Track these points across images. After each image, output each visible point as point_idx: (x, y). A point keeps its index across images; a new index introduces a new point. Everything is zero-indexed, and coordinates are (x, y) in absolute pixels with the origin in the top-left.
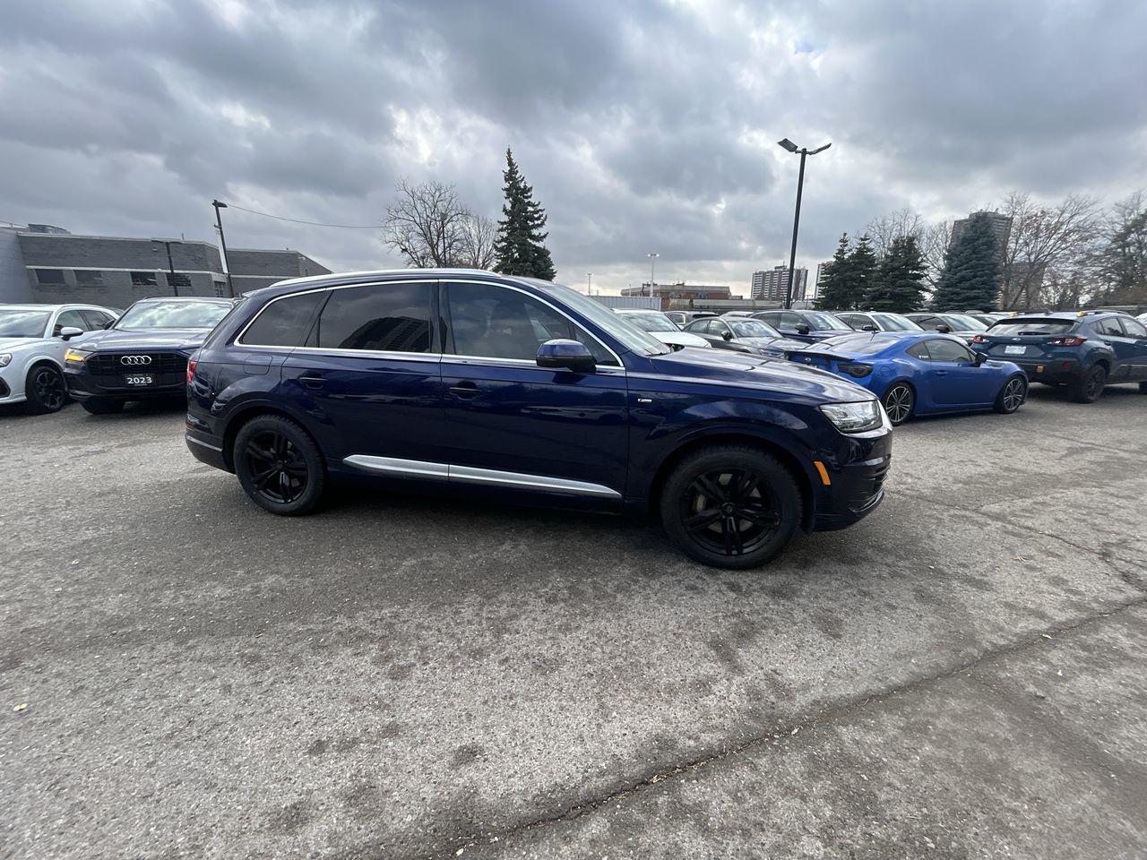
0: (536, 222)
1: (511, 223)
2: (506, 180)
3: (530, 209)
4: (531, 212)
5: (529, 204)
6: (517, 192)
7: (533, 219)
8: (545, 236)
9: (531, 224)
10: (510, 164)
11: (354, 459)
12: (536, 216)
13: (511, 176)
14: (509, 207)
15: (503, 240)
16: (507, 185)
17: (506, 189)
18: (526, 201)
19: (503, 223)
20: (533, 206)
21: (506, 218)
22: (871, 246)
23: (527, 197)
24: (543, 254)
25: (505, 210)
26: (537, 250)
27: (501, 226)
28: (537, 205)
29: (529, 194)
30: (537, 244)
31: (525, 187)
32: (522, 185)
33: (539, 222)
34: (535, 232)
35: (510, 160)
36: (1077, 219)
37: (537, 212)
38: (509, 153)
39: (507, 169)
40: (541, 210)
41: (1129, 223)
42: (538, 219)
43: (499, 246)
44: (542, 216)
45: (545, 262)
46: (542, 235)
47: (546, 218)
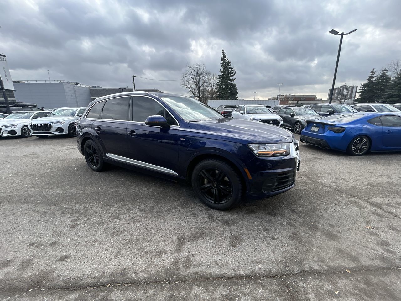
0: (232, 74)
1: (223, 75)
2: (222, 60)
3: (230, 70)
6: (225, 64)
7: (231, 73)
8: (235, 79)
9: (230, 75)
10: (223, 54)
11: (109, 155)
12: (232, 72)
13: (223, 59)
14: (222, 70)
15: (220, 82)
16: (222, 62)
17: (221, 64)
18: (228, 67)
19: (220, 76)
20: (231, 68)
21: (221, 74)
22: (388, 74)
23: (229, 66)
24: (234, 86)
25: (221, 71)
26: (232, 84)
28: (232, 68)
29: (230, 64)
30: (232, 82)
31: (228, 62)
32: (227, 61)
33: (233, 74)
34: (231, 78)
35: (223, 53)
37: (232, 71)
38: (223, 51)
39: (222, 56)
40: (234, 70)
42: (233, 73)
43: (218, 84)
44: (234, 72)
45: (234, 89)
46: (234, 79)
47: (235, 73)
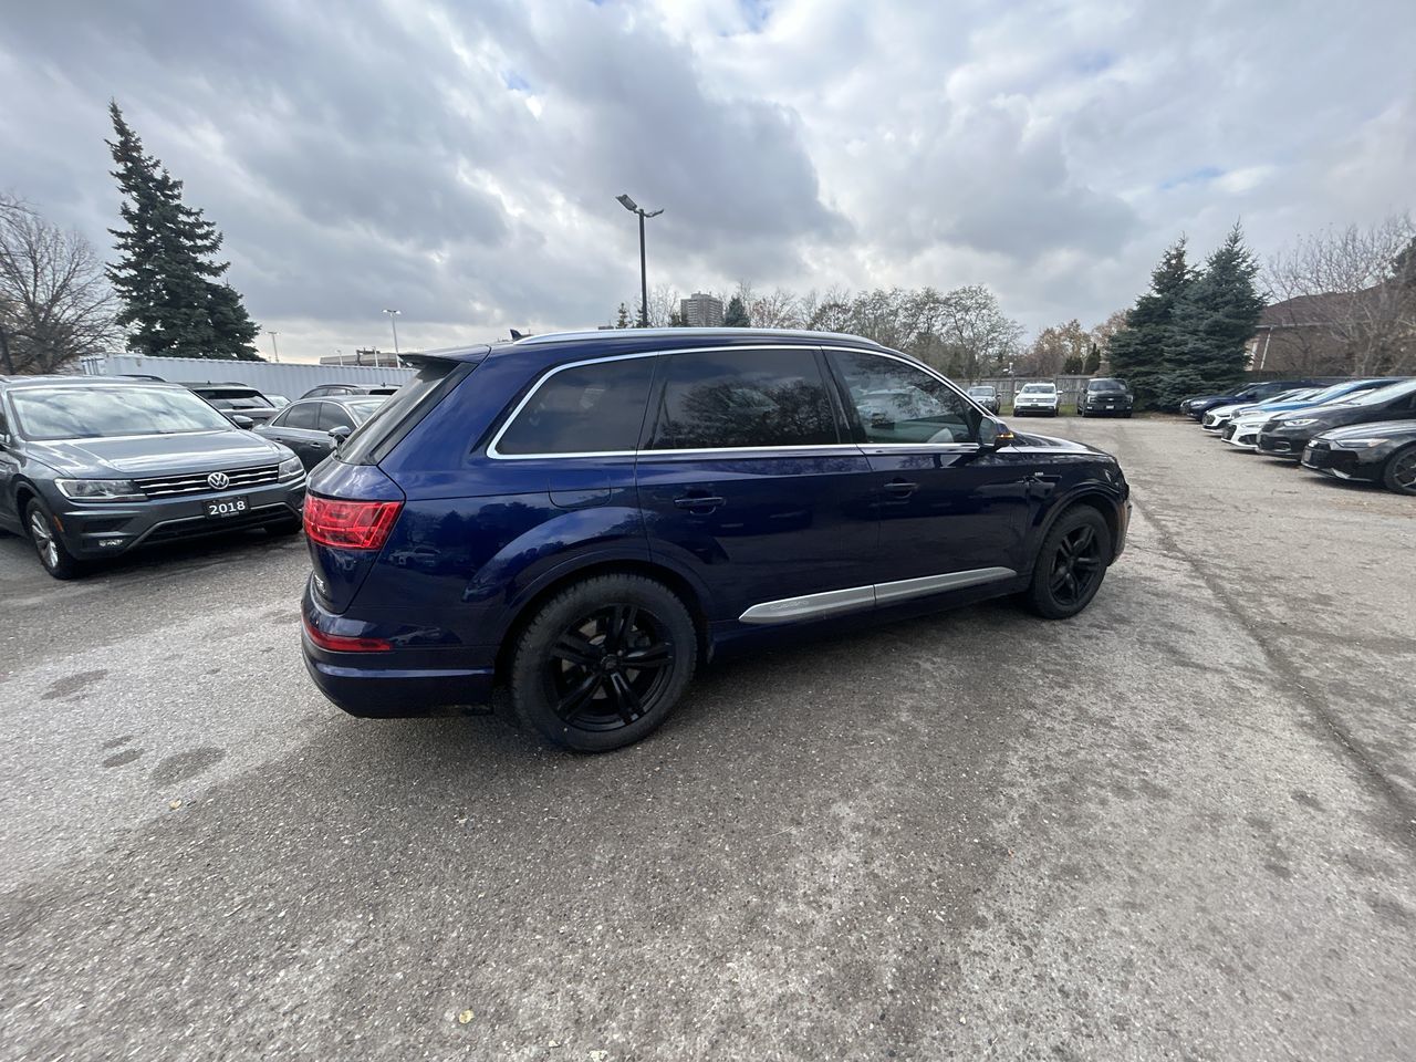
0: (200, 242)
1: (142, 236)
2: (118, 159)
3: (182, 217)
4: (185, 223)
5: (178, 208)
6: (147, 185)
7: (191, 236)
8: (223, 268)
9: (189, 243)
10: (122, 131)
12: (199, 231)
13: (126, 150)
14: (134, 207)
15: (128, 265)
16: (120, 168)
17: (119, 175)
18: (171, 202)
19: (121, 235)
20: (189, 214)
21: (129, 227)
23: (173, 197)
24: (226, 297)
25: (126, 212)
26: (212, 288)
27: (121, 241)
28: (198, 214)
29: (176, 192)
30: (210, 279)
31: (166, 179)
32: (158, 174)
33: (207, 243)
34: (202, 258)
35: (119, 125)
36: (786, 308)
37: (200, 225)
38: (114, 111)
39: (116, 139)
40: (208, 224)
41: (812, 315)
42: (205, 236)
43: (123, 274)
44: (212, 233)
45: (234, 310)
46: (217, 264)
47: (220, 238)
